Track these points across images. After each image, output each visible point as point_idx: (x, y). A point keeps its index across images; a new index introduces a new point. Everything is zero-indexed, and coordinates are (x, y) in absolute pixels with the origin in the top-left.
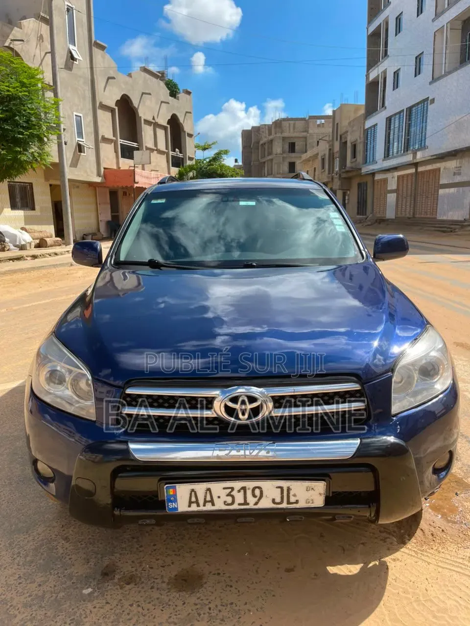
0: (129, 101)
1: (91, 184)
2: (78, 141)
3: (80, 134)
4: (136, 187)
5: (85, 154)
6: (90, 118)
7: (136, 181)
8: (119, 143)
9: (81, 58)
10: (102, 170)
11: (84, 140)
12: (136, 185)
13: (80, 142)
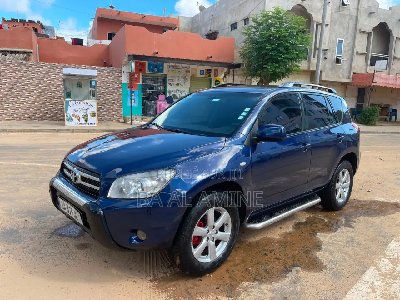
0: (386, 26)
1: (343, 84)
2: (337, 56)
3: (339, 52)
4: (374, 86)
5: (341, 64)
6: (350, 40)
7: (374, 81)
8: (370, 55)
9: (349, 4)
10: (352, 74)
11: (342, 55)
12: (373, 84)
13: (338, 57)
